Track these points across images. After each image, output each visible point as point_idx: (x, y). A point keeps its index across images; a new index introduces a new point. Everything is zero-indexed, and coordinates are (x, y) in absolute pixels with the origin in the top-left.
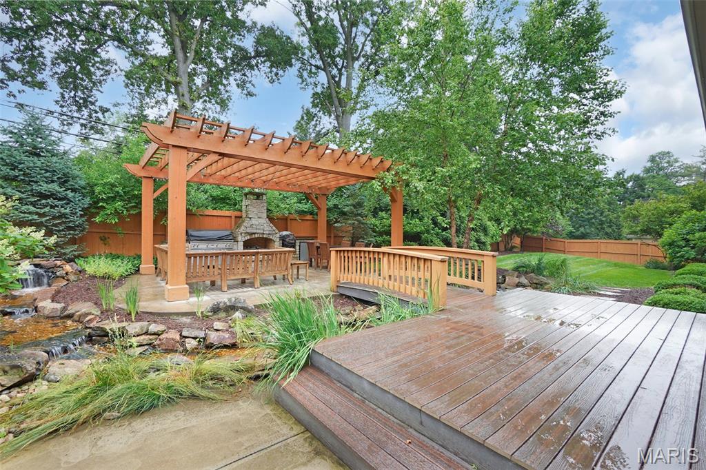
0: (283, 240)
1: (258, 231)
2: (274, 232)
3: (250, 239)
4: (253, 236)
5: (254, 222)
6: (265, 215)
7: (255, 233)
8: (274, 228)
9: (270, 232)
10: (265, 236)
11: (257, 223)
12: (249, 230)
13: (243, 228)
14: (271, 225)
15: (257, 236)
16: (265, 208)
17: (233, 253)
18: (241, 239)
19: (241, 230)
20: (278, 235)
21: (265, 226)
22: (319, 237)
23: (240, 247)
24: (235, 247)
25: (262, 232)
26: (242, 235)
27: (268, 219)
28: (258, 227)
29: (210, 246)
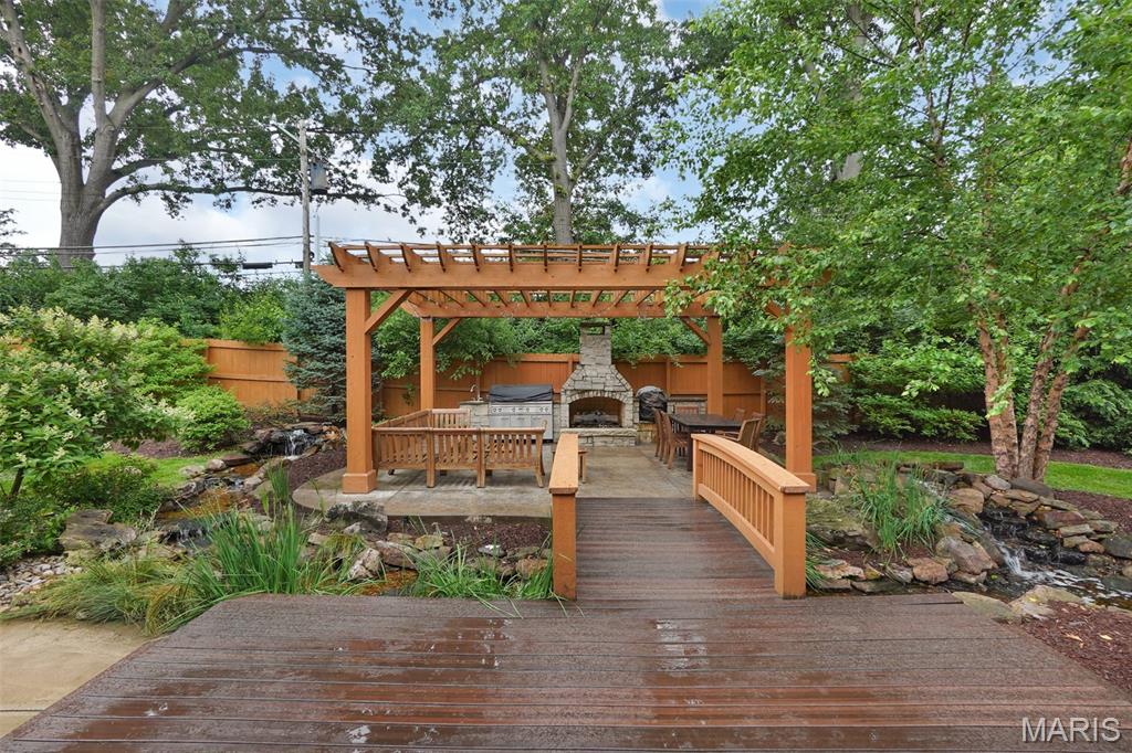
0: (641, 402)
1: (595, 387)
2: (623, 389)
3: (580, 400)
4: (586, 395)
5: (588, 372)
6: (609, 360)
7: (588, 391)
8: (624, 381)
9: (616, 389)
10: (606, 395)
11: (594, 374)
12: (579, 386)
13: (569, 381)
14: (620, 376)
15: (591, 394)
16: (609, 348)
17: (444, 432)
18: (566, 399)
19: (566, 386)
20: (631, 394)
21: (608, 378)
22: (709, 397)
23: (564, 411)
24: (556, 413)
25: (602, 388)
26: (568, 393)
27: (613, 367)
28: (595, 380)
29: (517, 411)
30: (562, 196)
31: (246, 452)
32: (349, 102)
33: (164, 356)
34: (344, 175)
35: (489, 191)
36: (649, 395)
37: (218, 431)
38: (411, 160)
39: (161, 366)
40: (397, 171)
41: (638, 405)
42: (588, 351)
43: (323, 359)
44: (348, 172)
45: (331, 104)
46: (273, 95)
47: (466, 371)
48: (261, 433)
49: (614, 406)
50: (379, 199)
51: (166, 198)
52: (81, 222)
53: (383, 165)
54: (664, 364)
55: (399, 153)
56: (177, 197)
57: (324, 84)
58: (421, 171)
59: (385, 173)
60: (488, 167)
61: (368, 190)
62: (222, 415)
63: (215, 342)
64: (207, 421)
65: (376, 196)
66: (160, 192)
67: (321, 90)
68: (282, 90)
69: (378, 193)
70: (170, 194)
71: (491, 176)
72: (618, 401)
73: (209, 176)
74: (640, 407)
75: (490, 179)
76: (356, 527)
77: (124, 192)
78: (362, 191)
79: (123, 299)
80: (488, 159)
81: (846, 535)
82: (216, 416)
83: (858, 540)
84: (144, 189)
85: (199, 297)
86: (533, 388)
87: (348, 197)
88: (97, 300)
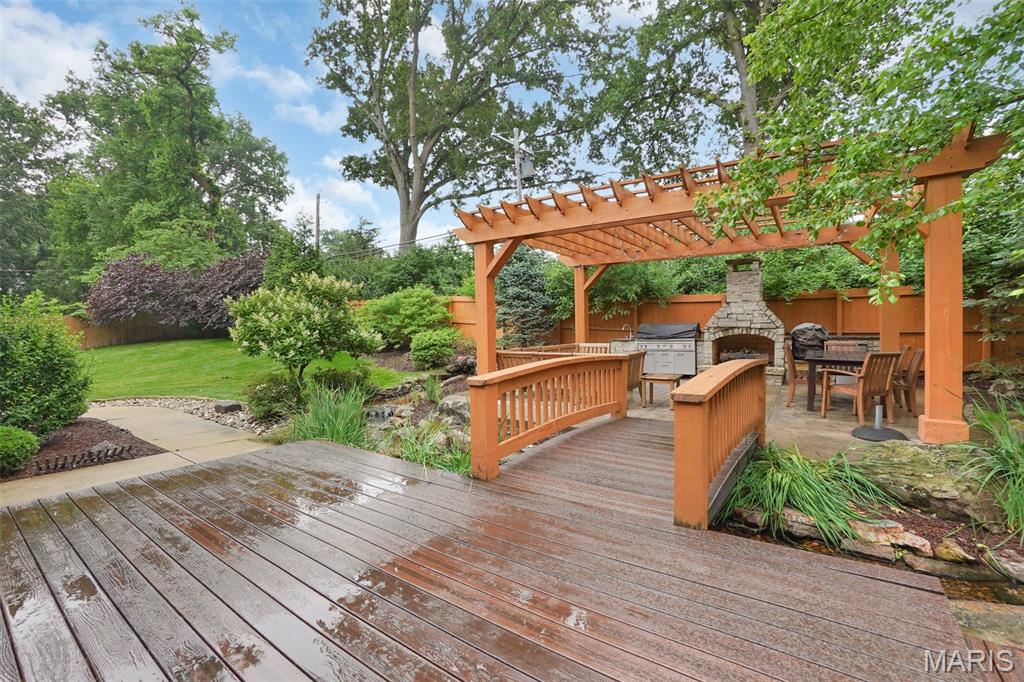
0: (794, 340)
1: (740, 324)
2: (772, 325)
3: (724, 337)
4: (730, 333)
5: (734, 309)
6: (759, 297)
7: (733, 328)
8: (774, 317)
9: (766, 326)
10: (752, 333)
11: (741, 311)
12: (722, 323)
13: (713, 319)
14: (769, 312)
15: (736, 332)
16: (760, 284)
18: (709, 337)
19: (709, 324)
20: (781, 331)
21: (756, 314)
22: (881, 336)
23: (707, 349)
24: (699, 349)
25: (748, 325)
26: (711, 330)
27: (764, 304)
28: (740, 317)
29: (662, 347)
30: (751, 142)
31: (448, 371)
32: (577, 106)
33: (422, 308)
34: (567, 165)
35: (694, 153)
36: (803, 332)
37: (431, 355)
38: (620, 139)
39: (421, 315)
40: (610, 152)
41: (790, 343)
42: (735, 288)
43: (510, 306)
44: (568, 161)
45: (562, 112)
46: (521, 114)
47: (617, 312)
48: (461, 359)
49: (764, 345)
50: (596, 179)
51: (453, 204)
52: (409, 228)
53: (598, 150)
54: (835, 299)
55: (611, 135)
56: (458, 202)
57: (555, 96)
58: (630, 148)
59: (599, 156)
60: (691, 132)
61: (587, 173)
62: (436, 345)
63: (456, 298)
64: (424, 349)
65: (594, 177)
66: (449, 201)
67: (553, 102)
68: (529, 110)
69: (594, 174)
70: (455, 201)
71: (695, 139)
72: (766, 338)
73: (475, 184)
74: (793, 345)
75: (695, 142)
76: (450, 419)
77: (429, 205)
78: (583, 176)
79: (410, 274)
80: (691, 123)
81: (930, 496)
82: (431, 346)
83: (952, 506)
84: (439, 201)
85: (454, 268)
86: (679, 326)
87: (573, 181)
88: (397, 275)
